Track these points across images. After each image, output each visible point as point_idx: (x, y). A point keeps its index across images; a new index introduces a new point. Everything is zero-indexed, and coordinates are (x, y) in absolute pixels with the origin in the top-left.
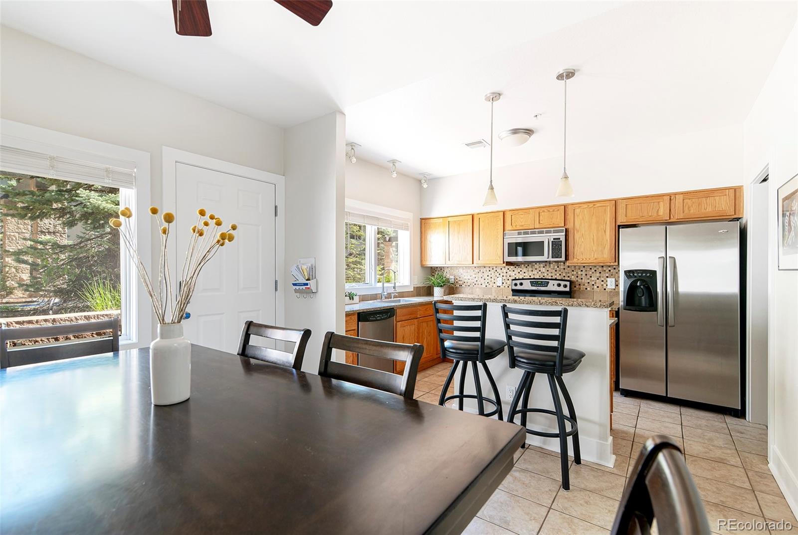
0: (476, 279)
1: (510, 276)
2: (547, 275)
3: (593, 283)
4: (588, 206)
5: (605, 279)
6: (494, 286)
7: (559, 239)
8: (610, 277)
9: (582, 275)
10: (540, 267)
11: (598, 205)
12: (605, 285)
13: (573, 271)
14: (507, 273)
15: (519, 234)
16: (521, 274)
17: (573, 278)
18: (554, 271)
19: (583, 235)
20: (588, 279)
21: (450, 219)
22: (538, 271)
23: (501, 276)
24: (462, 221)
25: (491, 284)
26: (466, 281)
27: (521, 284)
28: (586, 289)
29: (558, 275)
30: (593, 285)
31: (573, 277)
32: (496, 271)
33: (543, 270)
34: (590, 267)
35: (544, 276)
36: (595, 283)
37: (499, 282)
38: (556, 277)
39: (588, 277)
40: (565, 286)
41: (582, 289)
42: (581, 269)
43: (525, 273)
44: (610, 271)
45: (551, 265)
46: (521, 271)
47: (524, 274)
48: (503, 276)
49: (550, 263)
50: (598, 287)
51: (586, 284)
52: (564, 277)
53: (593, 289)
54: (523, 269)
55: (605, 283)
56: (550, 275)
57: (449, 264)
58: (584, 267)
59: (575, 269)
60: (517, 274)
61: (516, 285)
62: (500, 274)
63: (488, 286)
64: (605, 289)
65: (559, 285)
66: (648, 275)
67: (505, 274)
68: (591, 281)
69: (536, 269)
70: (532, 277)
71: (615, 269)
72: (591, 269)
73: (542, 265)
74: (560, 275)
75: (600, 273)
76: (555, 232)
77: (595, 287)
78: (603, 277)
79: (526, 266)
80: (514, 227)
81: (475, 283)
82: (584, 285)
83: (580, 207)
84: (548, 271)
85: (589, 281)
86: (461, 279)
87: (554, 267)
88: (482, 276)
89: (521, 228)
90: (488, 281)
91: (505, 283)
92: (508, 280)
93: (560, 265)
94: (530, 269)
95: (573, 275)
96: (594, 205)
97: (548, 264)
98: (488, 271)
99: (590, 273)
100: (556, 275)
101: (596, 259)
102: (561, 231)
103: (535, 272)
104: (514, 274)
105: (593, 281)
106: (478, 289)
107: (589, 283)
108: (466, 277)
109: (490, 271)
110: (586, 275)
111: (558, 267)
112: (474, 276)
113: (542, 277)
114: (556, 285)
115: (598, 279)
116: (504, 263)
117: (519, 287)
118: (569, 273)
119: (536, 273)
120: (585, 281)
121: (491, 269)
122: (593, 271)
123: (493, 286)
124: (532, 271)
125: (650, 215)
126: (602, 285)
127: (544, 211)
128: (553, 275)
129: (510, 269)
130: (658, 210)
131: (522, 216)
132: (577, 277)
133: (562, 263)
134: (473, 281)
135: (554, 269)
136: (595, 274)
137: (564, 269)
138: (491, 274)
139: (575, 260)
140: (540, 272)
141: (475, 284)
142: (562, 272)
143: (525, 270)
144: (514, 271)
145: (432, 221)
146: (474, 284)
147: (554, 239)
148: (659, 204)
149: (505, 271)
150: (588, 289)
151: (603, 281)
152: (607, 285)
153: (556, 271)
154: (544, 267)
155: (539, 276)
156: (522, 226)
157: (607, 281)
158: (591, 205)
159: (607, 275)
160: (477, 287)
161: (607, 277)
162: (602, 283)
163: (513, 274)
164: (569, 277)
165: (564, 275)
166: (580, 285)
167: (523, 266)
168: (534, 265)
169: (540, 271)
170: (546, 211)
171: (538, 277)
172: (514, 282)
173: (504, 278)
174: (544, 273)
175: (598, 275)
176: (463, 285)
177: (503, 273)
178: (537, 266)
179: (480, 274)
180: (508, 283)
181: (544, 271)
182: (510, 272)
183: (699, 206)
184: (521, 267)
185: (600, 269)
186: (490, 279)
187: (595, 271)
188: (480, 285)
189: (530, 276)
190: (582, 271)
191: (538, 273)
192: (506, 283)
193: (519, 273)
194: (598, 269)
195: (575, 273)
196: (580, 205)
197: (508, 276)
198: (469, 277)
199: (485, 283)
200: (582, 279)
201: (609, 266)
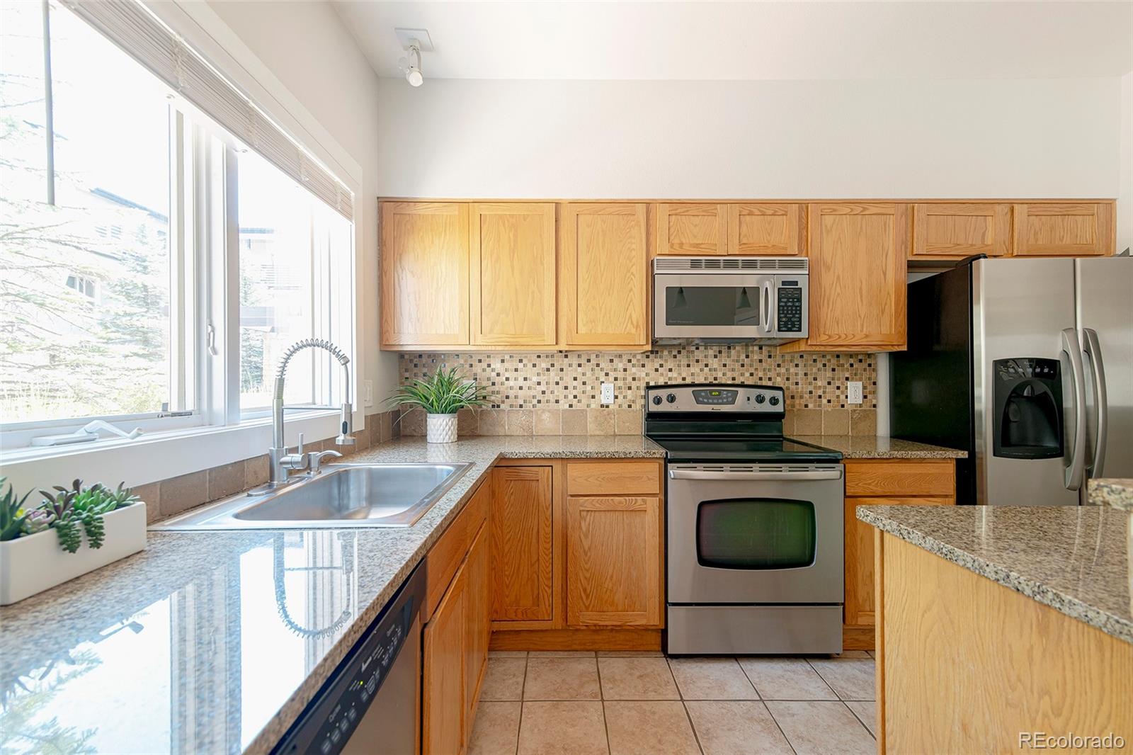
0: (543, 387)
1: (634, 379)
2: (724, 374)
3: (820, 392)
4: (852, 210)
5: (843, 384)
6: (593, 406)
7: (796, 283)
8: (852, 380)
9: (796, 374)
10: (706, 356)
11: (873, 210)
12: (843, 397)
13: (779, 366)
14: (625, 370)
15: (695, 264)
16: (662, 375)
17: (779, 381)
18: (737, 366)
19: (838, 277)
20: (810, 384)
21: (484, 209)
22: (701, 365)
23: (612, 379)
24: (525, 217)
25: (584, 401)
26: (512, 393)
27: (672, 399)
28: (806, 406)
29: (747, 374)
30: (820, 397)
31: (779, 379)
32: (598, 365)
33: (714, 363)
34: (814, 357)
35: (715, 379)
36: (824, 392)
37: (606, 394)
38: (742, 379)
39: (810, 378)
40: (774, 401)
41: (797, 407)
42: (796, 362)
43: (670, 370)
44: (852, 365)
45: (733, 352)
46: (661, 366)
47: (670, 374)
48: (616, 379)
49: (729, 348)
50: (829, 401)
51: (807, 396)
52: (761, 379)
53: (820, 406)
54: (666, 361)
55: (842, 393)
56: (729, 374)
57: (480, 342)
58: (802, 356)
59: (784, 362)
60: (653, 373)
61: (658, 401)
62: (607, 374)
63: (577, 406)
64: (843, 406)
65: (760, 400)
66: (1046, 370)
67: (620, 375)
68: (815, 388)
69: (698, 361)
70: (688, 381)
71: (861, 361)
72: (815, 361)
73: (711, 352)
74: (752, 374)
75: (834, 370)
76: (784, 265)
77: (824, 401)
78: (839, 379)
79: (675, 352)
80: (676, 247)
81: (539, 397)
82: (801, 397)
83: (835, 210)
84: (725, 365)
85: (811, 388)
86: (496, 388)
87: (739, 356)
88: (557, 379)
89: (695, 251)
90: (575, 392)
91: (620, 397)
92: (630, 388)
93: (752, 352)
94: (685, 362)
95: (778, 375)
96: (865, 209)
97: (724, 349)
98: (575, 366)
99: (815, 370)
100: (742, 375)
101: (867, 336)
102: (799, 265)
103: (695, 369)
104: (643, 375)
105: (820, 387)
106: (546, 416)
107: (811, 392)
108: (511, 383)
109: (580, 365)
110: (806, 374)
111: (747, 357)
112: (535, 379)
113: (711, 380)
114: (753, 399)
115: (829, 383)
116: (647, 343)
117: (665, 407)
118: (770, 370)
119: (698, 370)
120: (803, 388)
121: (583, 361)
122: (820, 365)
123: (588, 406)
124: (689, 366)
125: (970, 242)
126: (838, 397)
127: (751, 214)
128: (736, 374)
129: (634, 361)
130: (984, 235)
131: (696, 220)
132: (788, 379)
133: (756, 348)
134: (532, 392)
135: (738, 361)
136: (823, 372)
137: (761, 361)
138: (584, 374)
139: (823, 339)
140: (706, 369)
141: (539, 402)
142: (756, 369)
143: (670, 364)
144: (643, 366)
145: (420, 210)
146: (535, 402)
147: (784, 283)
148: (985, 221)
149: (621, 366)
150: (811, 406)
151: (838, 388)
152: (847, 397)
153: (743, 365)
154: (716, 356)
155: (706, 379)
156: (697, 246)
157: (847, 388)
158: (858, 209)
159: (847, 375)
160: (544, 411)
161: (847, 379)
162: (838, 392)
163: (641, 373)
164: (770, 379)
165: (761, 374)
166: (793, 397)
167: (666, 353)
168: (693, 352)
169: (707, 365)
170: (757, 212)
171: (702, 381)
172: (653, 393)
173: (620, 383)
174: (715, 370)
175: (829, 374)
176: (502, 406)
177: (615, 370)
178: (699, 354)
179: (552, 373)
180: (629, 397)
181: (715, 366)
182: (634, 370)
183: (1051, 231)
184: (661, 357)
185: (834, 361)
186: (580, 387)
187: (824, 365)
188: (553, 405)
189: (684, 379)
190: (797, 365)
191: (702, 370)
192: (625, 397)
193: (657, 370)
194: (829, 361)
195: (783, 370)
196: (835, 207)
197: (630, 379)
198: (521, 382)
199: (566, 397)
200: (797, 384)
201: (851, 356)
